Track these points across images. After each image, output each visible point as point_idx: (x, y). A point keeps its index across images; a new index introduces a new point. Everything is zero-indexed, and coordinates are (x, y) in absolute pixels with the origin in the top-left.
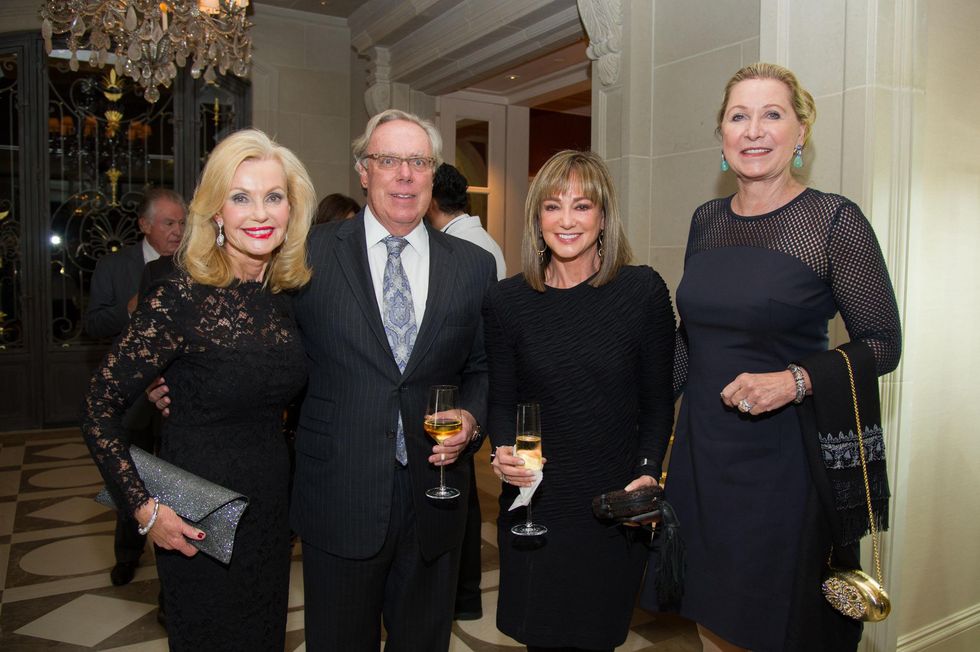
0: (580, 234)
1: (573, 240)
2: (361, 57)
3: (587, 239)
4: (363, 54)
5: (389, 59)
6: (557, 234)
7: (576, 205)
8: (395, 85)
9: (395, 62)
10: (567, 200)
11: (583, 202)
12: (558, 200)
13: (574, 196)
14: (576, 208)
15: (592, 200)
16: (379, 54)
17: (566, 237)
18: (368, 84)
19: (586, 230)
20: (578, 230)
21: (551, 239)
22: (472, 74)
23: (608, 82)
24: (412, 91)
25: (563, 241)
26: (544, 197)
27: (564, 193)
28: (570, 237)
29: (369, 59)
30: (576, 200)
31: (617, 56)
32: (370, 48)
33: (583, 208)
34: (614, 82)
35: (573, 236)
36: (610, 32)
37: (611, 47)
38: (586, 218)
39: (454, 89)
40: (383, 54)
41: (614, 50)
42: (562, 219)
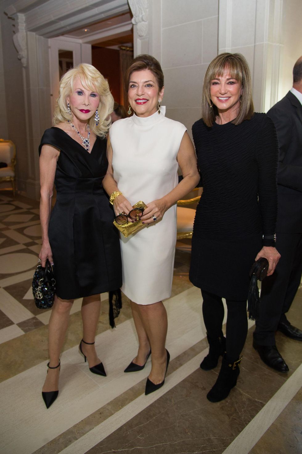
0: (230, 97)
1: (226, 100)
2: (9, 18)
3: (233, 100)
4: (10, 17)
5: (24, 20)
6: (218, 97)
7: (228, 82)
8: (29, 33)
9: (28, 21)
10: (223, 80)
11: (231, 80)
12: (219, 80)
13: (228, 77)
14: (228, 84)
15: (236, 80)
16: (19, 17)
17: (222, 99)
18: (14, 32)
19: (233, 95)
20: (228, 95)
21: (215, 100)
22: (68, 28)
23: (142, 35)
24: (37, 36)
25: (220, 101)
26: (212, 78)
27: (222, 76)
28: (224, 99)
29: (14, 19)
30: (228, 79)
31: (146, 23)
32: (14, 14)
33: (232, 83)
34: (145, 35)
35: (226, 98)
36: (143, 12)
37: (144, 19)
38: (232, 89)
39: (58, 35)
40: (22, 18)
41: (145, 20)
42: (220, 90)
